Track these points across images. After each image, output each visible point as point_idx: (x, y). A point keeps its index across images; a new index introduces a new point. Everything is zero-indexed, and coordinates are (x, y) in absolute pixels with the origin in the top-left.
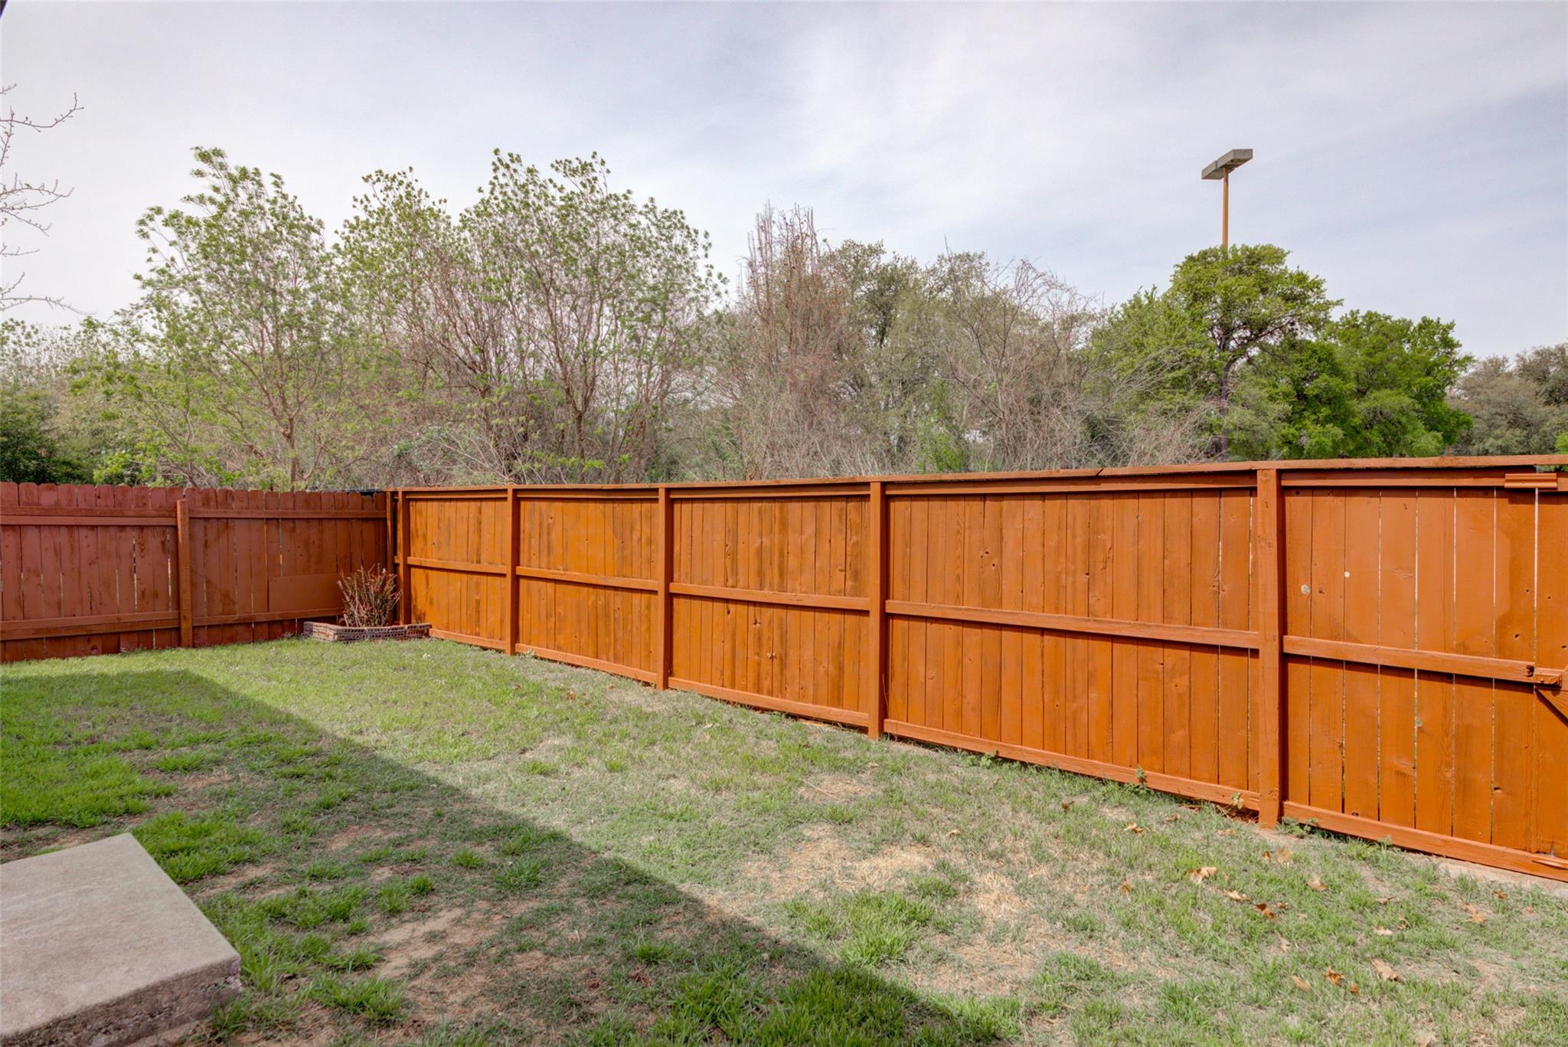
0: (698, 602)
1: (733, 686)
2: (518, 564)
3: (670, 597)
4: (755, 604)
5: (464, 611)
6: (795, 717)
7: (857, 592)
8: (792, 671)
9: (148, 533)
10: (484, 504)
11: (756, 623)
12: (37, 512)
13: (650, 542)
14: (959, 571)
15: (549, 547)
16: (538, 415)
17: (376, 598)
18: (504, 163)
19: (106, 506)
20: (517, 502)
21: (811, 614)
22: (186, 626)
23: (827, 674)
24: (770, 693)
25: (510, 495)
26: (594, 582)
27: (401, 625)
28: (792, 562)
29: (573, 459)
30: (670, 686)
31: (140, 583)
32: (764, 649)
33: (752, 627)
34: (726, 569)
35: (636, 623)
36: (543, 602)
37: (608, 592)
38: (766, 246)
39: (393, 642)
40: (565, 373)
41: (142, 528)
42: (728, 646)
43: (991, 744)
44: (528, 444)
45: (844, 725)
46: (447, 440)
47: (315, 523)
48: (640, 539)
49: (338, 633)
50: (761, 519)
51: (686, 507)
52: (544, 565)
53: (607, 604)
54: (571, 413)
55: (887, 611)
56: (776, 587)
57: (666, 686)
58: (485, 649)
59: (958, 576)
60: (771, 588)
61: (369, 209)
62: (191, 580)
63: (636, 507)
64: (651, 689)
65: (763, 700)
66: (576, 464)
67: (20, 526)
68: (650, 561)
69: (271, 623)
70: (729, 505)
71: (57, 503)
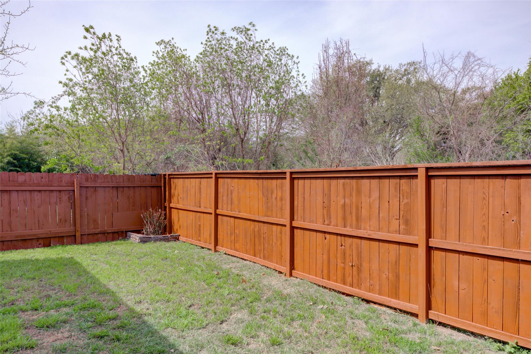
0: (308, 232)
1: (329, 279)
2: (218, 209)
3: (293, 228)
4: (341, 235)
5: (194, 229)
6: (368, 302)
7: (408, 232)
8: (365, 274)
9: (63, 194)
10: (202, 180)
11: (342, 246)
12: (17, 185)
13: (282, 199)
14: (485, 224)
15: (231, 201)
16: (224, 140)
17: (156, 222)
18: (212, 31)
19: (45, 182)
20: (217, 179)
21: (377, 243)
22: (78, 234)
23: (388, 278)
24: (352, 286)
25: (213, 176)
26: (253, 218)
27: (167, 235)
28: (364, 213)
29: (240, 159)
30: (293, 275)
31: (59, 216)
32: (347, 260)
33: (340, 248)
34: (323, 215)
35: (275, 241)
36: (229, 227)
37: (260, 224)
38: (326, 59)
39: (163, 243)
40: (236, 122)
41: (60, 191)
42: (325, 257)
43: (512, 337)
44: (221, 153)
45: (401, 310)
46: (187, 151)
47: (132, 188)
48: (276, 198)
49: (140, 238)
50: (344, 189)
51: (301, 182)
52: (229, 209)
53: (259, 230)
54: (238, 139)
55: (430, 245)
56: (354, 227)
57: (291, 275)
58: (203, 248)
59: (484, 226)
60: (351, 227)
61: (159, 56)
62: (80, 214)
63: (274, 182)
64: (283, 276)
65: (347, 289)
66: (241, 161)
67: (10, 191)
68: (281, 209)
69: (113, 233)
70: (325, 181)
71: (25, 181)
